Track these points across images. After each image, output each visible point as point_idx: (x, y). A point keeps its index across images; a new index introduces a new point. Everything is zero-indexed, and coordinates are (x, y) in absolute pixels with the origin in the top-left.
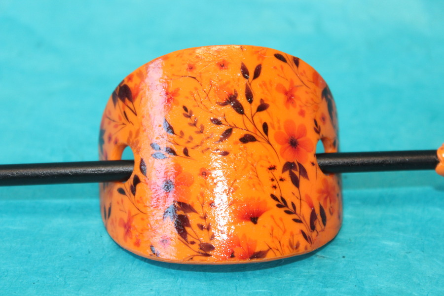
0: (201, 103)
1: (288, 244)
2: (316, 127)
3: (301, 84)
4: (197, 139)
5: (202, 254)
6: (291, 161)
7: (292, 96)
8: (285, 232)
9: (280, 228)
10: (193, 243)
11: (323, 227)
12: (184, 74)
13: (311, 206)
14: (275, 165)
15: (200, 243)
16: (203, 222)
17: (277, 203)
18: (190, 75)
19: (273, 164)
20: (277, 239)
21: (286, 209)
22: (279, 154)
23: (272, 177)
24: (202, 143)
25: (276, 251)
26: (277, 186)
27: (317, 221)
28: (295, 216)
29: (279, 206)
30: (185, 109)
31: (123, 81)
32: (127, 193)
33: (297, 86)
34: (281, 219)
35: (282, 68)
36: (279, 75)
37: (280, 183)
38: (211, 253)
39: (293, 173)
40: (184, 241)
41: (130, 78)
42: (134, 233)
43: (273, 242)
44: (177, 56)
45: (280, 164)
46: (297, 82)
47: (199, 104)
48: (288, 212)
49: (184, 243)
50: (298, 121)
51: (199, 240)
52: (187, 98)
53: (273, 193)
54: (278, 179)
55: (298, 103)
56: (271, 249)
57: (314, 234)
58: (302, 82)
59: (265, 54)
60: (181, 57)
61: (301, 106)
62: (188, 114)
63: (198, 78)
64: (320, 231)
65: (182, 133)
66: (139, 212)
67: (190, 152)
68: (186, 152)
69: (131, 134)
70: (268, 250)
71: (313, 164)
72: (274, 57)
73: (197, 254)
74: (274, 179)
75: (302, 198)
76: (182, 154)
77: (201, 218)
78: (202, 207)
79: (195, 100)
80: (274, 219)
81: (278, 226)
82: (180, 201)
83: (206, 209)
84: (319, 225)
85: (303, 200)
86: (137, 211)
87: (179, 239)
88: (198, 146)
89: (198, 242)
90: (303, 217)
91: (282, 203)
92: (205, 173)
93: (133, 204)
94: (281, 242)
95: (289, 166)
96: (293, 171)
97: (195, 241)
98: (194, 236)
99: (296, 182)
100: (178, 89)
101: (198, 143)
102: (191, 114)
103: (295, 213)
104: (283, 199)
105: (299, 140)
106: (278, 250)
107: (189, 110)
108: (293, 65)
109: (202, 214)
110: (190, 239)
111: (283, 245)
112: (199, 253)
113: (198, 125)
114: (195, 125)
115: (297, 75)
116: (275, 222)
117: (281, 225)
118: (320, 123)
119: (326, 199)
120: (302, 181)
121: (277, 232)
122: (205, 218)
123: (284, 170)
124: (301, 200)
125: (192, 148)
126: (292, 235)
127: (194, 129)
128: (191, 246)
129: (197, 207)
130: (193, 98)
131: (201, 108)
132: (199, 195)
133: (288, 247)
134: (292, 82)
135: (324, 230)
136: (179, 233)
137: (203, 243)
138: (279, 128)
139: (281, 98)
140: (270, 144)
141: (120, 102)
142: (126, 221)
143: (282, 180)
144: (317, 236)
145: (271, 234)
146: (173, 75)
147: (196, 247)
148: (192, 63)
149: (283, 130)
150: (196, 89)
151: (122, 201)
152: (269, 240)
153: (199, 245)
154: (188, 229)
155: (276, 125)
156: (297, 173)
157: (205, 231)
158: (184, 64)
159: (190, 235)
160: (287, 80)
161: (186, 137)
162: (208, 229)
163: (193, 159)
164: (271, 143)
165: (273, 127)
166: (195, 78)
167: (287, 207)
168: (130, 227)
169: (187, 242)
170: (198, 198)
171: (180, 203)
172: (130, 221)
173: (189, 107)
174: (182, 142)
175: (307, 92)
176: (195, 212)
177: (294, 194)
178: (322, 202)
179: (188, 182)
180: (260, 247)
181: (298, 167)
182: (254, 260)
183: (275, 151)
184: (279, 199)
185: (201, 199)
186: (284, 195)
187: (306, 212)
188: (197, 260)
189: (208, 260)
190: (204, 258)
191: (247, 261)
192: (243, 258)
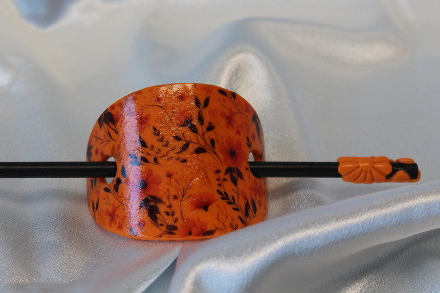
1: (230, 225)
2: (248, 142)
3: (238, 111)
4: (164, 151)
5: (168, 232)
6: (232, 167)
7: (231, 120)
8: (227, 217)
10: (162, 225)
11: (254, 215)
12: (153, 104)
13: (246, 199)
14: (220, 169)
15: (166, 225)
16: (169, 210)
17: (221, 196)
18: (158, 105)
19: (218, 168)
20: (221, 221)
21: (228, 200)
22: (222, 161)
23: (218, 178)
24: (167, 153)
25: (221, 231)
26: (221, 184)
27: (250, 210)
28: (234, 206)
29: (223, 198)
30: (155, 129)
31: (107, 109)
32: (111, 191)
33: (235, 113)
34: (224, 208)
35: (224, 100)
36: (221, 105)
37: (224, 182)
38: (175, 232)
39: (233, 175)
40: (155, 224)
41: (113, 107)
42: (118, 220)
43: (219, 224)
44: (149, 91)
45: (223, 169)
46: (235, 110)
47: (165, 126)
48: (229, 203)
49: (155, 225)
50: (236, 138)
51: (166, 223)
52: (156, 121)
53: (218, 189)
54: (222, 179)
55: (235, 125)
56: (217, 228)
57: (248, 219)
59: (211, 90)
60: (151, 92)
61: (237, 127)
62: (157, 133)
63: (164, 107)
64: (252, 217)
65: (153, 147)
66: (121, 204)
67: (159, 160)
68: (156, 160)
69: (114, 148)
71: (247, 169)
72: (218, 92)
73: (164, 233)
76: (153, 162)
77: (168, 207)
78: (168, 199)
79: (162, 123)
81: (223, 213)
82: (152, 195)
83: (171, 200)
84: (251, 214)
85: (240, 195)
86: (119, 204)
87: (151, 222)
88: (164, 155)
90: (240, 207)
91: (225, 197)
92: (170, 175)
93: (116, 198)
94: (225, 224)
95: (229, 170)
97: (164, 223)
98: (163, 220)
99: (235, 182)
100: (149, 115)
101: (164, 153)
102: (159, 132)
103: (234, 203)
104: (225, 193)
105: (236, 152)
106: (223, 230)
107: (157, 130)
108: (231, 98)
109: (168, 205)
110: (159, 222)
111: (226, 226)
112: (166, 232)
113: (165, 140)
114: (161, 140)
115: (234, 105)
116: (220, 209)
117: (225, 212)
118: (251, 140)
119: (256, 194)
120: (239, 181)
121: (222, 217)
122: (170, 207)
123: (226, 174)
124: (238, 194)
125: (160, 157)
126: (232, 219)
127: (162, 143)
128: (161, 227)
129: (164, 199)
130: (160, 121)
131: (166, 129)
132: (165, 190)
133: (229, 227)
134: (231, 110)
135: (255, 217)
136: (151, 218)
137: (169, 225)
138: (222, 143)
139: (223, 121)
140: (216, 154)
141: (105, 125)
142: (111, 211)
143: (225, 180)
144: (250, 220)
145: (218, 219)
146: (145, 105)
147: (164, 228)
148: (159, 96)
149: (225, 145)
151: (108, 197)
152: (216, 222)
153: (166, 226)
154: (158, 216)
155: (220, 141)
156: (235, 175)
157: (170, 217)
158: (153, 97)
161: (156, 149)
162: (173, 214)
163: (161, 165)
165: (218, 143)
166: (161, 107)
168: (114, 215)
169: (157, 224)
170: (165, 193)
171: (151, 197)
172: (114, 211)
173: (158, 128)
174: (153, 153)
175: (241, 118)
176: (163, 202)
177: (233, 190)
178: (253, 197)
179: (158, 182)
180: (210, 228)
181: (236, 171)
182: (205, 237)
183: (219, 159)
184: (223, 193)
185: (167, 194)
186: (227, 191)
187: (242, 203)
188: (165, 238)
189: (173, 237)
190: (170, 235)
191: (201, 237)
192: (198, 235)
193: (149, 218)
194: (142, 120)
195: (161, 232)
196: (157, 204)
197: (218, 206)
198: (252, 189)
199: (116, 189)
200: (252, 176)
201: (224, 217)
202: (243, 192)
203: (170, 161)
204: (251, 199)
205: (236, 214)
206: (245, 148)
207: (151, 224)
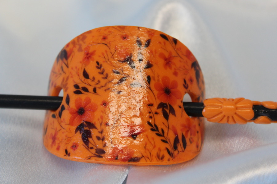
0: (108, 60)
1: (156, 155)
2: (185, 84)
3: (177, 55)
4: (103, 82)
5: (97, 155)
6: (165, 103)
7: (170, 61)
8: (154, 147)
9: (152, 144)
10: (92, 148)
11: (183, 149)
12: (100, 42)
13: (176, 133)
14: (153, 103)
15: (96, 148)
16: (100, 135)
17: (151, 128)
18: (103, 43)
19: (151, 102)
20: (149, 151)
21: (157, 132)
22: (156, 97)
23: (150, 110)
24: (106, 85)
25: (147, 159)
26: (153, 117)
27: (179, 144)
28: (162, 138)
29: (152, 130)
30: (98, 63)
31: (64, 48)
32: (56, 117)
33: (174, 56)
34: (153, 139)
35: (165, 43)
36: (162, 47)
37: (155, 115)
38: (102, 155)
39: (166, 112)
40: (86, 147)
41: (68, 45)
42: (57, 142)
43: (146, 152)
44: (97, 31)
45: (156, 103)
46: (174, 54)
47: (107, 60)
48: (158, 135)
49: (86, 148)
50: (172, 78)
51: (96, 146)
52: (100, 56)
53: (149, 121)
54: (154, 112)
55: (173, 67)
56: (143, 156)
57: (176, 153)
58: (178, 54)
59: (154, 33)
60: (99, 31)
61: (175, 69)
62: (99, 66)
63: (108, 45)
64: (180, 151)
65: (94, 78)
66: (62, 128)
67: (98, 90)
68: (95, 90)
69: (63, 79)
70: (142, 157)
71: (180, 107)
72: (159, 36)
73: (93, 155)
74: (151, 112)
75: (169, 127)
76: (92, 92)
77: (99, 132)
78: (101, 125)
79: (105, 58)
80: (148, 138)
81: (150, 142)
82: (87, 121)
83: (103, 127)
84: (180, 147)
85: (170, 129)
86: (61, 128)
87: (83, 145)
88: (102, 86)
89: (95, 148)
90: (169, 140)
91: (155, 128)
92: (105, 104)
93: (59, 123)
94: (152, 154)
95: (162, 106)
96: (165, 109)
98: (93, 143)
99: (166, 116)
100: (95, 51)
101: (103, 85)
102: (101, 66)
103: (163, 136)
104: (155, 125)
105: (171, 90)
106: (148, 158)
107: (100, 64)
108: (172, 43)
109: (100, 130)
110: (90, 145)
111: (153, 155)
112: (95, 155)
113: (105, 74)
114: (102, 73)
115: (174, 49)
116: (149, 140)
117: (153, 142)
119: (187, 131)
120: (171, 117)
121: (149, 147)
122: (101, 132)
123: (158, 108)
124: (168, 128)
125: (99, 88)
126: (160, 150)
127: (102, 76)
128: (91, 150)
129: (98, 125)
130: (103, 57)
131: (108, 63)
132: (99, 117)
133: (156, 157)
134: (170, 54)
135: (184, 151)
136: (84, 141)
137: (98, 149)
138: (158, 80)
139: (161, 62)
141: (60, 61)
142: (54, 135)
143: (156, 113)
144: (178, 154)
145: (145, 148)
146: (93, 42)
147: (93, 151)
148: (105, 35)
149: (161, 82)
150: (106, 51)
151: (53, 122)
152: (143, 151)
153: (96, 150)
154: (90, 139)
155: (156, 78)
156: (168, 111)
157: (101, 141)
158: (100, 36)
159: (91, 143)
160: (167, 51)
162: (103, 139)
163: (99, 95)
164: (152, 89)
165: (154, 80)
166: (106, 44)
167: (158, 131)
168: (55, 138)
169: (88, 147)
170: (99, 119)
171: (87, 122)
172: (56, 134)
173: (100, 62)
174: (93, 84)
175: (180, 61)
176: (95, 128)
177: (164, 124)
178: (184, 133)
179: (94, 109)
180: (136, 155)
181: (169, 108)
182: (131, 163)
183: (154, 94)
184: (153, 125)
185: (101, 120)
186: (157, 124)
187: (171, 137)
188: (93, 160)
189: (100, 160)
190: (98, 158)
191: (127, 163)
192: (124, 160)
193: (82, 141)
194: (89, 55)
195: (91, 155)
196: (91, 129)
197: (147, 136)
198: (184, 126)
199: (60, 115)
200: (185, 114)
201: (151, 147)
202: (173, 127)
203: (108, 91)
204: (182, 134)
205: (164, 146)
206: (181, 88)
207: (83, 146)
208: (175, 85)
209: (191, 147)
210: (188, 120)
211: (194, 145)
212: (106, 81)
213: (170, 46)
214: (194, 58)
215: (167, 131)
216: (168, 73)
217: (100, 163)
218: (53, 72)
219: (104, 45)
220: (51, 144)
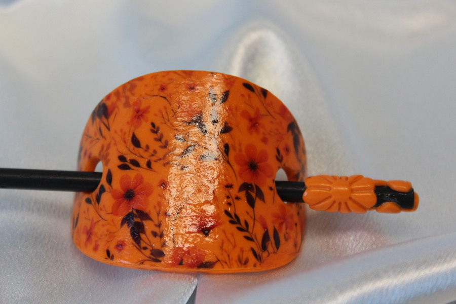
193: (131, 238)
194: (140, 113)
195: (144, 258)
196: (143, 221)
197: (224, 231)
198: (276, 216)
199: (98, 199)
200: (278, 198)
201: (230, 247)
202: (261, 218)
203: (167, 166)
204: (273, 228)
208: (264, 157)
209: (287, 247)
210: (283, 207)
211: (291, 243)
212: (165, 151)
213: (256, 101)
214: (291, 117)
215: (252, 224)
216: (255, 140)
217: (157, 270)
218: (86, 135)
219: (163, 99)
220: (84, 241)
